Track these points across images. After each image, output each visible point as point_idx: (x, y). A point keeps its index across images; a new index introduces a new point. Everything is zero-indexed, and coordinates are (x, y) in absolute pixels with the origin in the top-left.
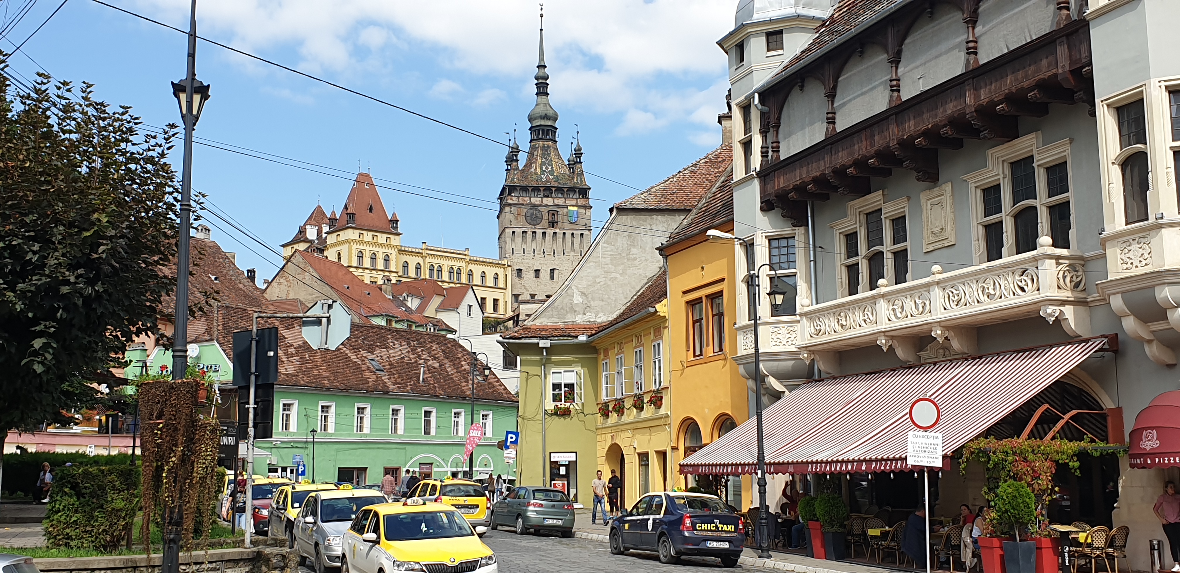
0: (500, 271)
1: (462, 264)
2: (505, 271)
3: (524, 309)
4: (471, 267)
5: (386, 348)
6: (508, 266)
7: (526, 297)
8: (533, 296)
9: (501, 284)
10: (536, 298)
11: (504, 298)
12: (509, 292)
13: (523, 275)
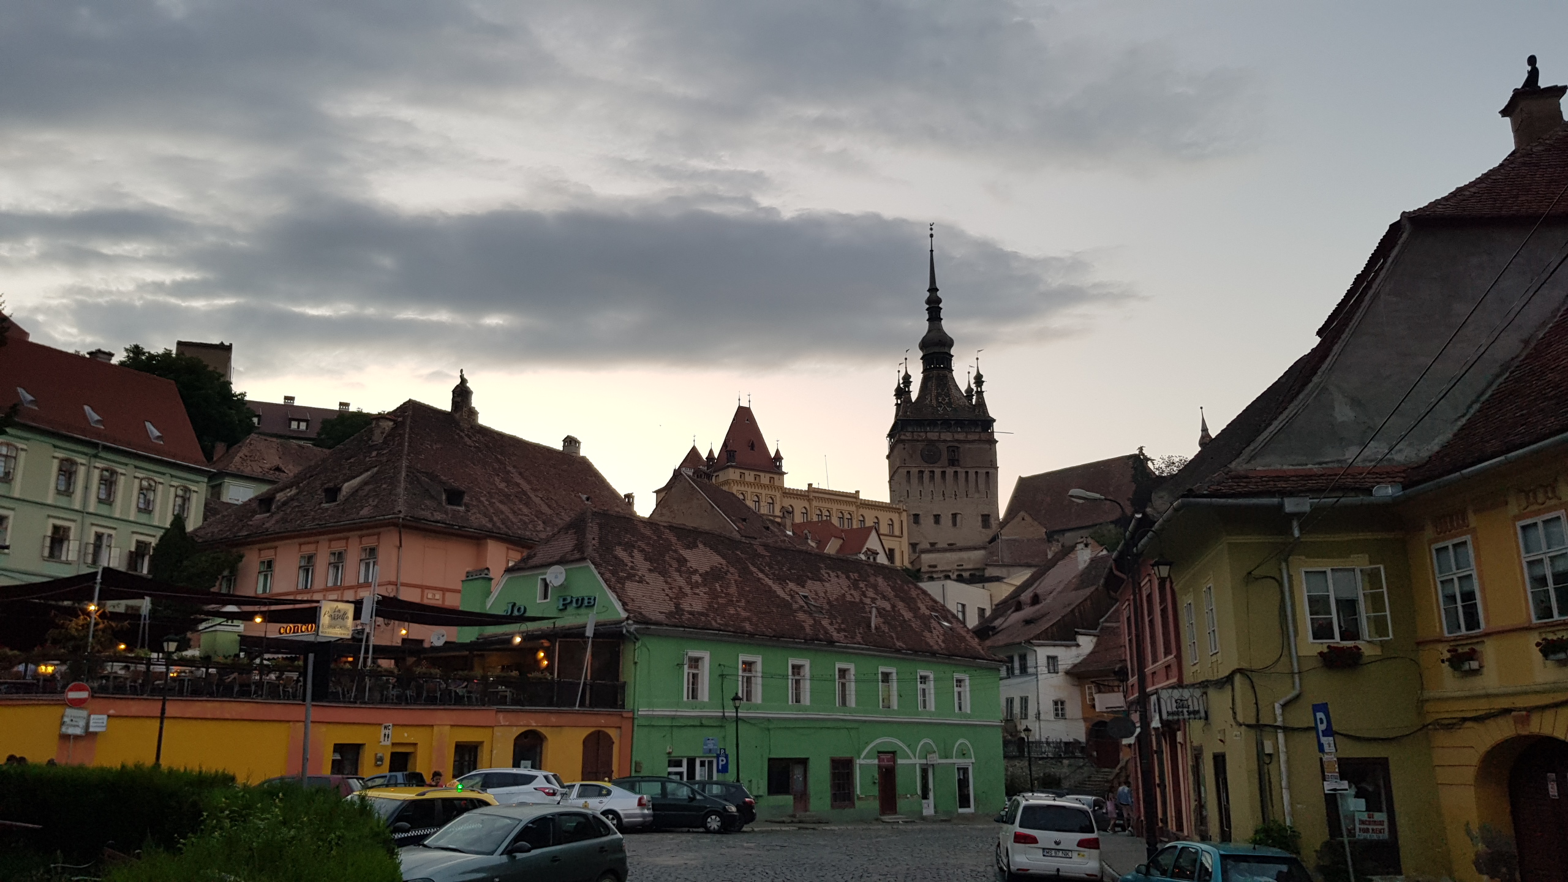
0: (895, 517)
1: (853, 508)
2: (900, 517)
3: (927, 558)
4: (862, 511)
5: (821, 580)
6: (904, 510)
7: (925, 545)
8: (933, 544)
9: (897, 532)
10: (936, 546)
11: (900, 548)
12: (905, 541)
13: (922, 521)
